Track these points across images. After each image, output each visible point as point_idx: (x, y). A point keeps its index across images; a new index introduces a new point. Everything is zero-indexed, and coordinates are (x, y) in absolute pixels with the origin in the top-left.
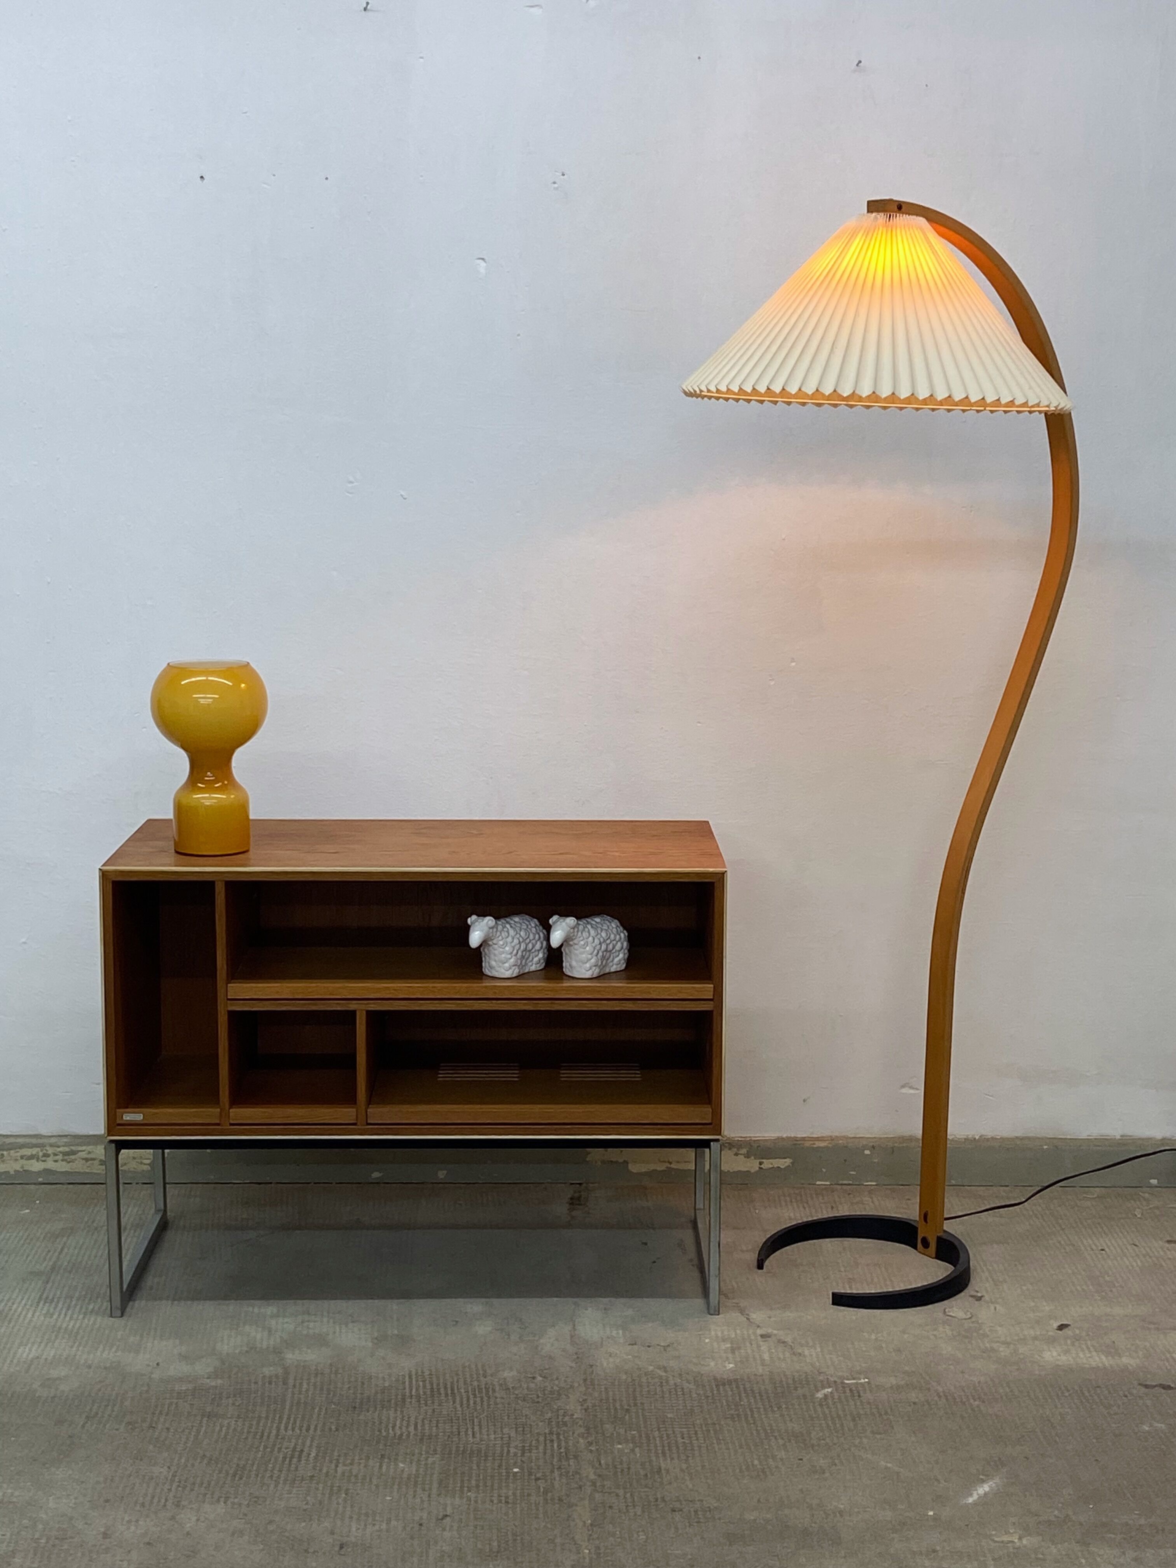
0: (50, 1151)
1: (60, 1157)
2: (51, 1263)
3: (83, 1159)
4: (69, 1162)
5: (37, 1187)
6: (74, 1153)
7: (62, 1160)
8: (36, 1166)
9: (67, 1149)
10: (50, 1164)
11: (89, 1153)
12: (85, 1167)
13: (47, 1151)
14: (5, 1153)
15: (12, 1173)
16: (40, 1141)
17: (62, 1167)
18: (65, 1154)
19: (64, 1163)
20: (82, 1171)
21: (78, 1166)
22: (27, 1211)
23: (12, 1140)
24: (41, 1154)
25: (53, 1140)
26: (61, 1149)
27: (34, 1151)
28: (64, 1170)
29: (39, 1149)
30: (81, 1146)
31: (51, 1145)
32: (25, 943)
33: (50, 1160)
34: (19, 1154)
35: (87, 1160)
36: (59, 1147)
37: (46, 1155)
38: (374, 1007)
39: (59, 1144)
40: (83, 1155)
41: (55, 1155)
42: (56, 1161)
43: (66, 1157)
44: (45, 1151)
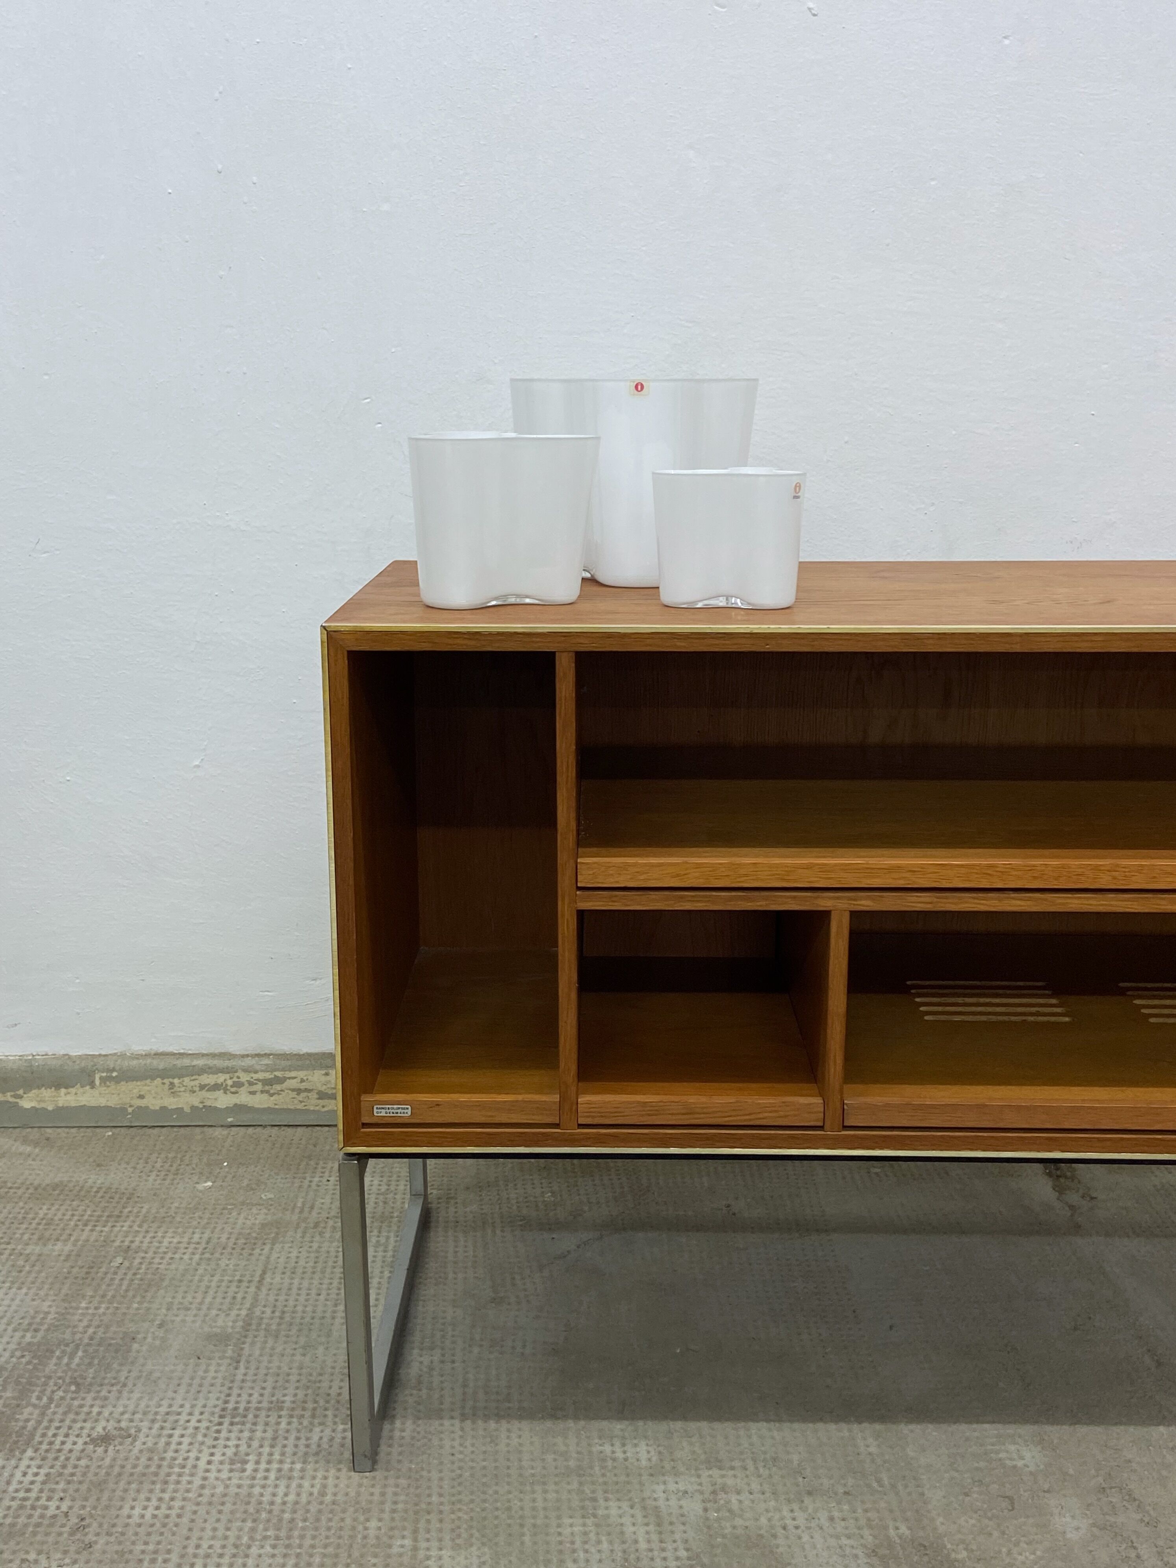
0: (244, 1077)
1: (259, 1087)
2: (244, 1312)
3: (293, 1090)
4: (272, 1095)
5: (225, 1132)
6: (280, 1081)
7: (262, 1092)
8: (223, 1101)
9: (268, 1075)
10: (243, 1098)
11: (302, 1081)
12: (296, 1102)
13: (238, 1077)
14: (176, 1081)
15: (187, 1110)
16: (227, 1063)
17: (260, 1101)
18: (267, 1082)
19: (265, 1096)
20: (292, 1107)
21: (284, 1100)
22: (209, 1184)
23: (186, 1062)
24: (230, 1082)
25: (248, 1062)
26: (261, 1076)
27: (221, 1078)
28: (266, 1106)
29: (227, 1076)
30: (290, 1071)
31: (246, 1070)
32: (198, 766)
33: (243, 1090)
34: (197, 1083)
35: (299, 1091)
36: (256, 1072)
37: (238, 1085)
38: (866, 903)
39: (258, 1067)
40: (293, 1084)
41: (251, 1084)
42: (253, 1093)
43: (267, 1088)
44: (235, 1079)
